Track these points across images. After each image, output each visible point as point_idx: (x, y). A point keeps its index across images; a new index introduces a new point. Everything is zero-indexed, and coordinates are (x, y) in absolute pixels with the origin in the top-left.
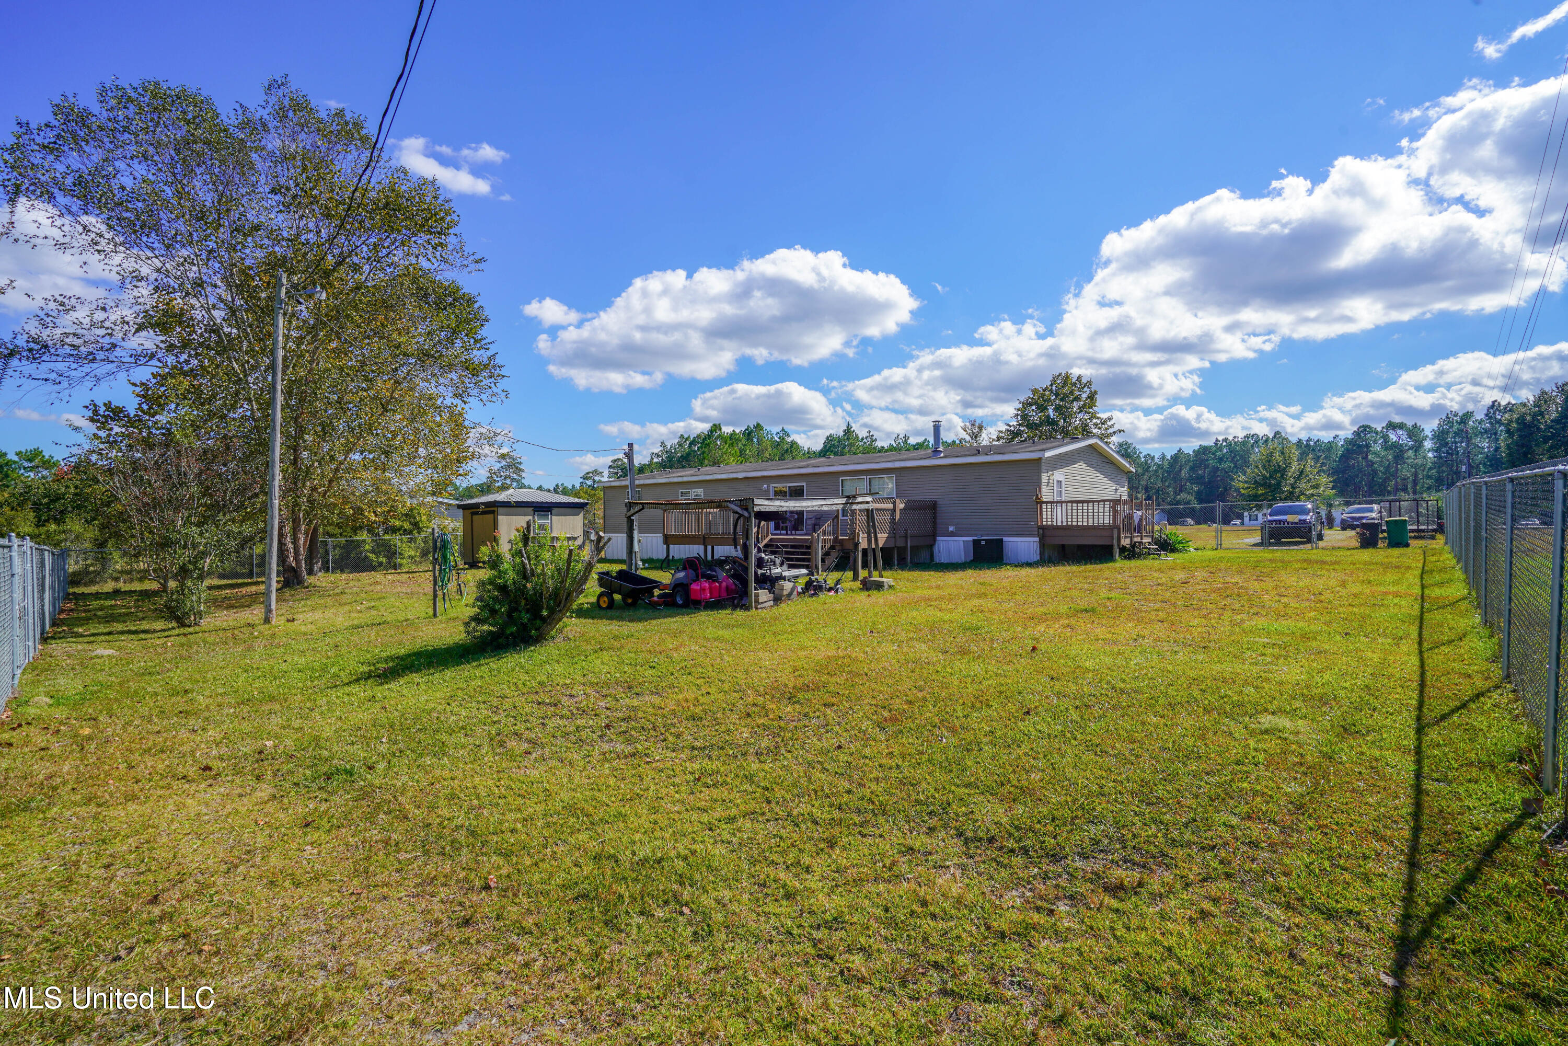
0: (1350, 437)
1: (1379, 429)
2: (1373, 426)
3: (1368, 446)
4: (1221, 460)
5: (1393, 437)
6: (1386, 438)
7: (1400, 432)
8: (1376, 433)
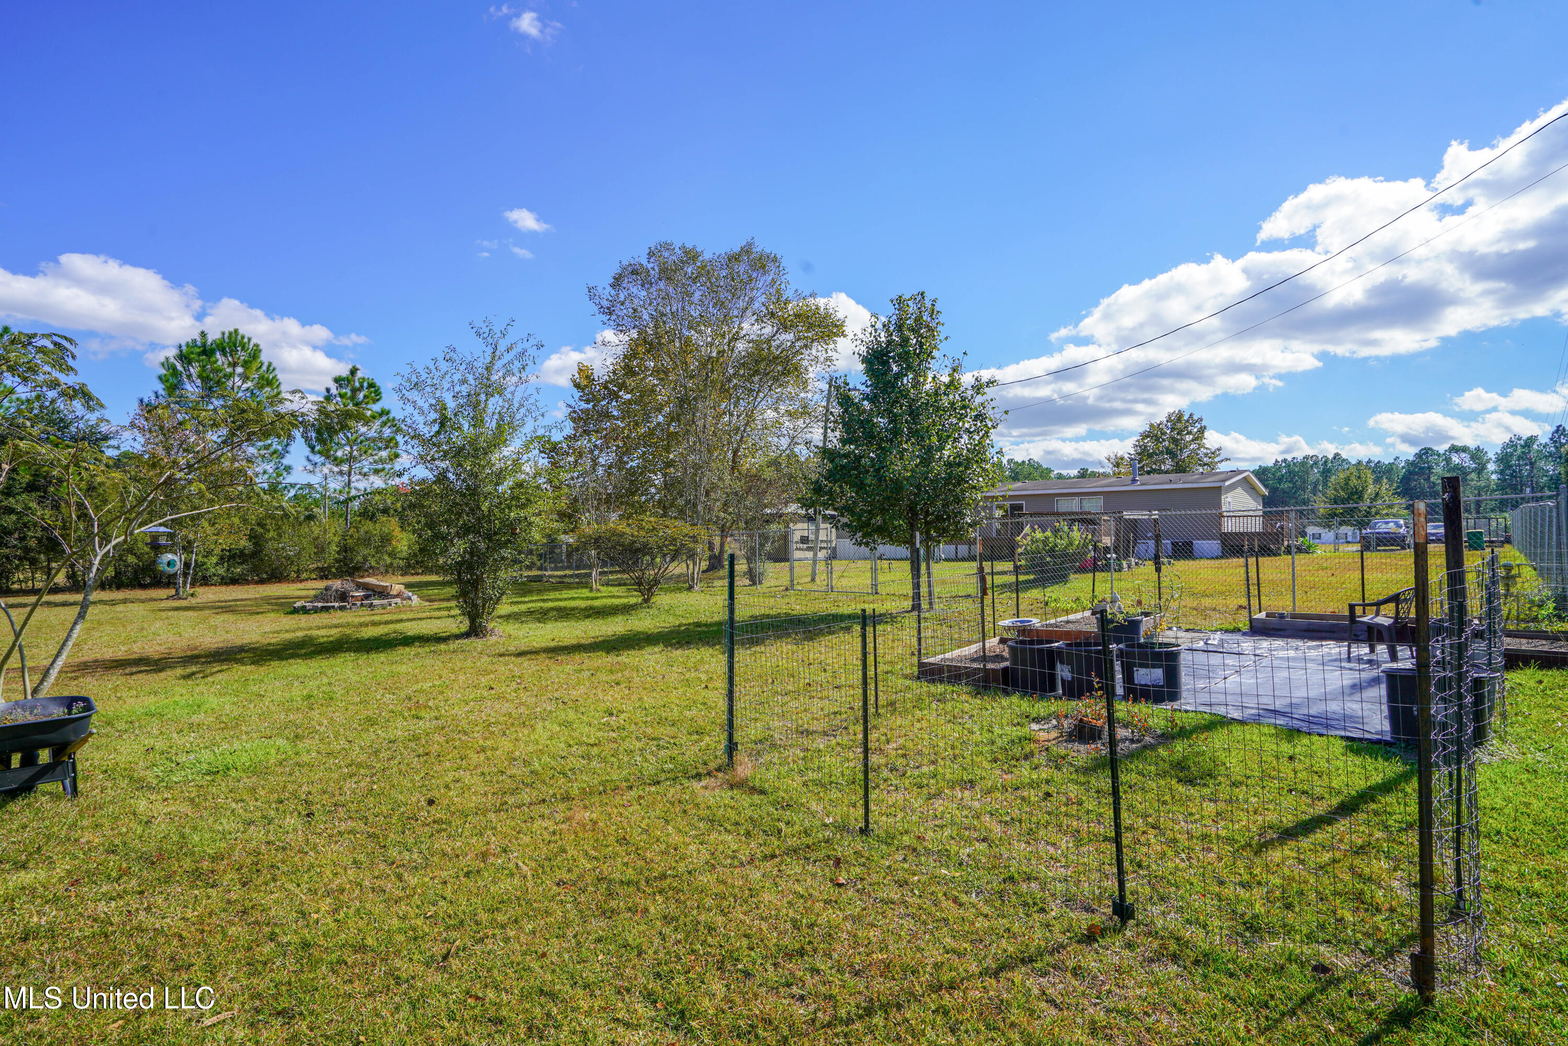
0: (1411, 458)
1: (1442, 452)
2: (1435, 448)
3: (1430, 468)
4: (1280, 480)
5: (1455, 459)
6: (1448, 460)
7: (1463, 455)
8: (1439, 455)
